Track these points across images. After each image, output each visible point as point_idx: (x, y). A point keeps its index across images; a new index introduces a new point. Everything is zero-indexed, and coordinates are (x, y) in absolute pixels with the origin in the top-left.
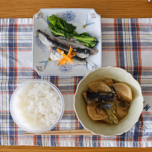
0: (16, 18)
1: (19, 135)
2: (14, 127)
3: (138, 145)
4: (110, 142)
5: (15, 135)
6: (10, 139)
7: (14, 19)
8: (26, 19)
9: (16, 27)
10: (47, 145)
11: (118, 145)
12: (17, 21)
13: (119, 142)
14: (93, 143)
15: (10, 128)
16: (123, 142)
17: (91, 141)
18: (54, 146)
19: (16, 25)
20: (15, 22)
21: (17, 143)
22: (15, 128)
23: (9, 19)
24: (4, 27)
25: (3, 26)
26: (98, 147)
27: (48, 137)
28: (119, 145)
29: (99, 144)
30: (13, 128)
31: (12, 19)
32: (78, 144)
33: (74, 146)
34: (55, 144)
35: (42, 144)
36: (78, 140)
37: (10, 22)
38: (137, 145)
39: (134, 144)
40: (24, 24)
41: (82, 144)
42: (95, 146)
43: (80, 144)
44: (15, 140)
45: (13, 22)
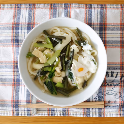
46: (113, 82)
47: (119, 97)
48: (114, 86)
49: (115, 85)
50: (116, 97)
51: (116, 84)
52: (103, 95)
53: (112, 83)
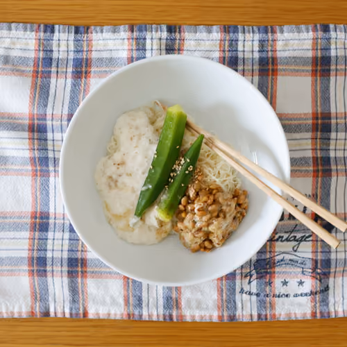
46: (293, 231)
47: (310, 271)
48: (297, 243)
49: (301, 241)
50: (303, 272)
51: (302, 237)
52: (268, 267)
53: (292, 235)
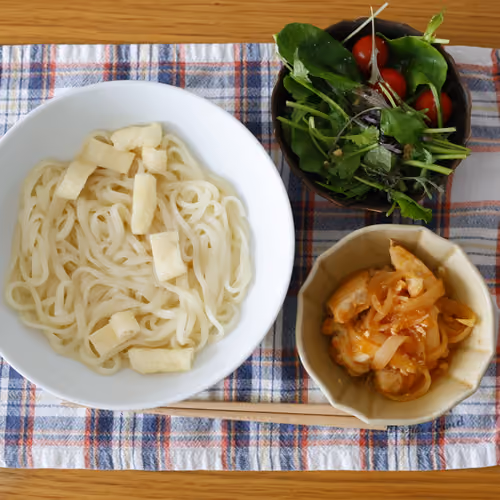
0: (52, 45)
1: (37, 432)
2: (24, 402)
3: (435, 459)
4: (338, 452)
5: (25, 431)
6: (6, 445)
7: (47, 46)
8: (85, 48)
9: (50, 73)
10: (128, 465)
11: (366, 463)
12: (55, 52)
13: (370, 451)
14: (280, 458)
15: (9, 405)
16: (381, 453)
17: (276, 451)
18: (153, 468)
19: (51, 67)
20: (49, 57)
21: (28, 460)
22: (27, 406)
23: (29, 46)
24: (13, 75)
25: (9, 70)
26: (298, 469)
27: (133, 438)
28: (371, 463)
29: (302, 460)
30: (20, 406)
31: (40, 46)
32: (232, 462)
33: (218, 467)
34: (156, 462)
35: (111, 463)
36: (232, 448)
37: (33, 56)
38: (431, 462)
39: (419, 457)
40: (77, 61)
41: (243, 461)
42: (289, 466)
43: (238, 460)
44: (22, 447)
45: (42, 58)
